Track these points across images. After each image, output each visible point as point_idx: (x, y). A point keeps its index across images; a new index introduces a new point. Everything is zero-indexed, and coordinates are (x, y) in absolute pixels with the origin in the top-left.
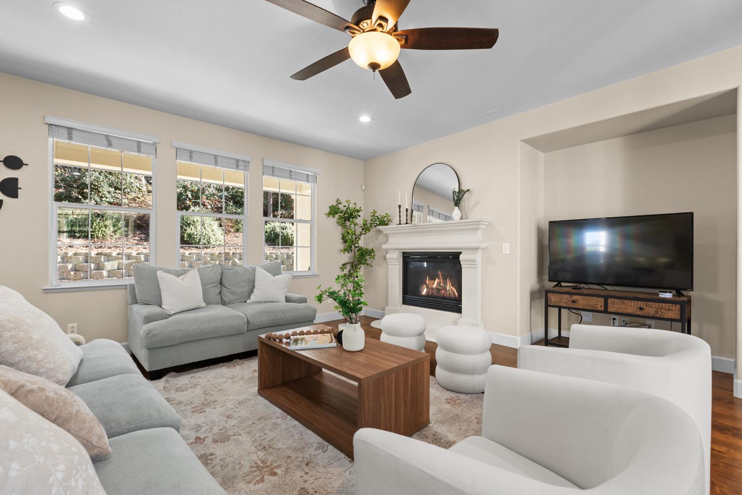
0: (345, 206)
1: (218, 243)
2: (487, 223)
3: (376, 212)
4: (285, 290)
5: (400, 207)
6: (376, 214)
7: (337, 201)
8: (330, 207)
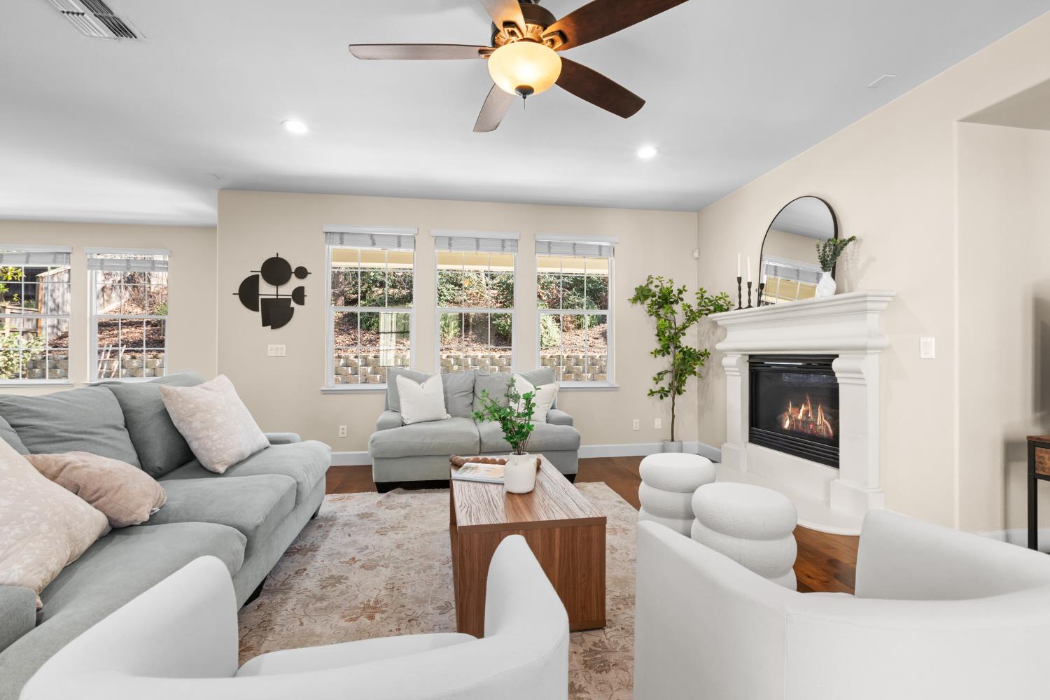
0: (657, 286)
1: (552, 343)
2: (890, 299)
3: (705, 292)
4: (547, 405)
5: (739, 280)
6: (706, 295)
7: (648, 280)
8: (636, 289)
